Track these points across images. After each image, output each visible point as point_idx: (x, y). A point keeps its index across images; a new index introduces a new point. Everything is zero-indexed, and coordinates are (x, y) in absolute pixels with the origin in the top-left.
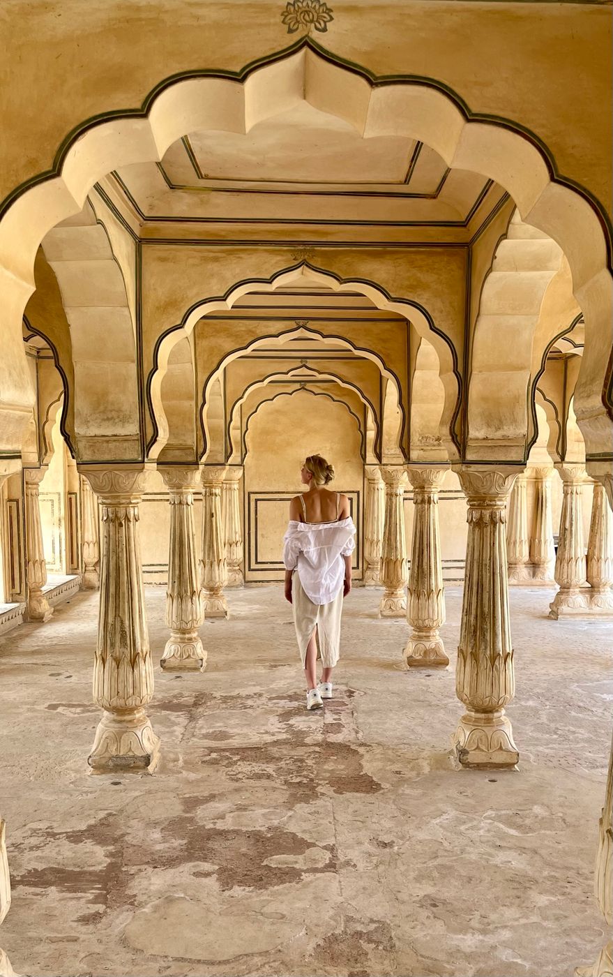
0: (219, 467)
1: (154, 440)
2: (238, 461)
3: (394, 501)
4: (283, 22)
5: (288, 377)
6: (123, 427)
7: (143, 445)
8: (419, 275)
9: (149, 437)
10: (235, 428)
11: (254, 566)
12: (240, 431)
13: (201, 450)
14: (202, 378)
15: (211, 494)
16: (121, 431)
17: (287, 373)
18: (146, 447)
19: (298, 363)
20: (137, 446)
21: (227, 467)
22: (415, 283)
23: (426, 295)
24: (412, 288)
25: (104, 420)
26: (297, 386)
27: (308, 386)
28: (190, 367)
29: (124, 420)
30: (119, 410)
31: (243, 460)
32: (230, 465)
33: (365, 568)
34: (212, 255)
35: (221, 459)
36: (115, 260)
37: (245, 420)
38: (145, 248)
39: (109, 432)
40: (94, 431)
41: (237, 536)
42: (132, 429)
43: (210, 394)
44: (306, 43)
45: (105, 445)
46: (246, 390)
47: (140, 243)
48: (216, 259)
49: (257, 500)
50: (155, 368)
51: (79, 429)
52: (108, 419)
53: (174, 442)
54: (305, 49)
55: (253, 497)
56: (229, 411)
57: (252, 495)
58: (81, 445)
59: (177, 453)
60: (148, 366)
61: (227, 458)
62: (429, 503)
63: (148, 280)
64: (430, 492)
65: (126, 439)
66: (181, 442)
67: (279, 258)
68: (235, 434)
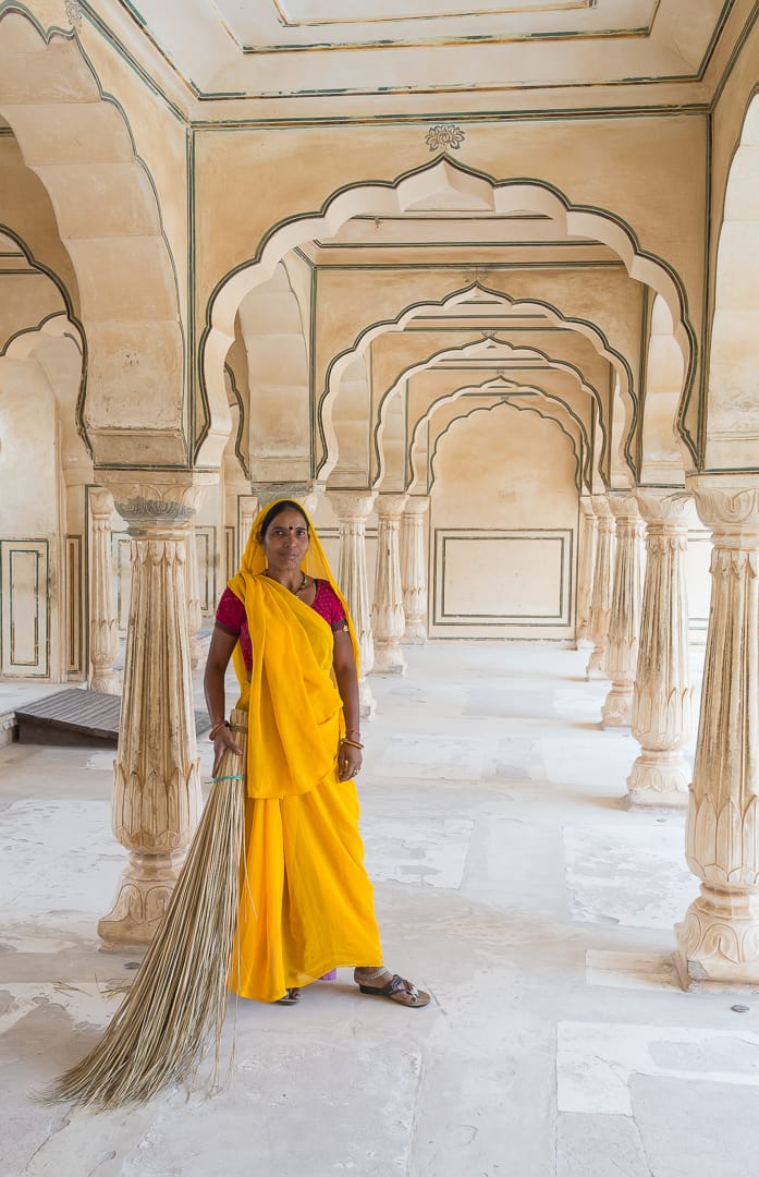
0: (397, 496)
1: (324, 462)
2: (423, 490)
3: (607, 538)
4: (427, 143)
5: (484, 389)
6: (295, 448)
7: (313, 465)
8: (593, 294)
9: (319, 461)
10: (418, 451)
11: (439, 619)
12: (426, 454)
13: (374, 475)
14: (378, 396)
15: (388, 528)
16: (293, 453)
17: (480, 386)
18: (315, 469)
19: (493, 374)
20: (308, 466)
21: (408, 497)
22: (589, 302)
23: (601, 314)
24: (586, 307)
25: (277, 442)
26: (498, 399)
27: (512, 400)
28: (364, 385)
29: (295, 443)
30: (292, 433)
31: (429, 490)
32: (411, 496)
33: (578, 626)
34: (385, 279)
35: (401, 487)
36: (293, 291)
37: (432, 441)
38: (320, 273)
39: (281, 454)
40: (267, 452)
41: (420, 582)
42: (305, 451)
43: (387, 412)
44: (443, 158)
45: (277, 465)
46: (431, 406)
47: (316, 268)
48: (389, 283)
49: (445, 539)
50: (327, 391)
51: (254, 452)
52: (281, 441)
53: (346, 465)
54: (443, 162)
55: (441, 535)
56: (410, 432)
57: (439, 533)
58: (254, 467)
59: (348, 477)
60: (320, 389)
61: (407, 485)
62: (633, 536)
63: (322, 306)
64: (634, 524)
65: (297, 460)
66: (352, 465)
67: (452, 280)
68: (418, 458)
